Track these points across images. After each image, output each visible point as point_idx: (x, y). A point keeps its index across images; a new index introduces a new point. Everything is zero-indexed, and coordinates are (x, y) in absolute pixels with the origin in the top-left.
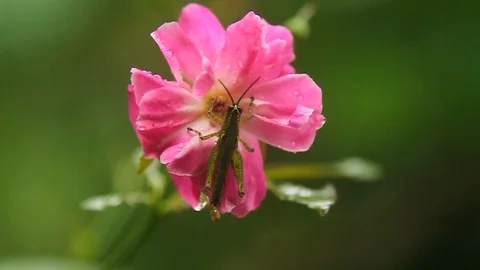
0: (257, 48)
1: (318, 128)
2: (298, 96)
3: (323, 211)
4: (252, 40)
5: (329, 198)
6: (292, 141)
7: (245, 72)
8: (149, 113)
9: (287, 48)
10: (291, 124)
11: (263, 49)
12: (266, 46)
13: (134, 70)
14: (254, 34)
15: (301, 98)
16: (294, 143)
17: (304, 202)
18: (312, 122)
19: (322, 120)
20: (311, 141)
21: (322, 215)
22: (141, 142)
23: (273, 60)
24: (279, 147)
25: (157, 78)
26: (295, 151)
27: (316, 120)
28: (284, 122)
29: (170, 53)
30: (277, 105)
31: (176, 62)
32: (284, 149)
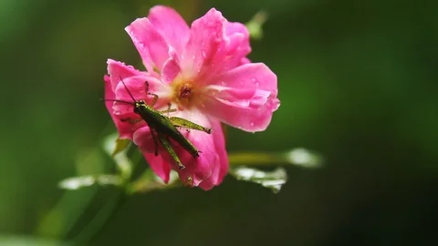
0: (219, 40)
1: (274, 110)
2: (255, 82)
3: (276, 190)
4: (214, 33)
5: (281, 178)
6: (251, 122)
7: (208, 61)
8: (124, 99)
9: (245, 41)
10: (251, 105)
11: (223, 42)
12: (227, 39)
13: (110, 61)
14: (215, 28)
15: (258, 84)
16: (252, 124)
17: (259, 182)
18: (269, 105)
19: (277, 103)
20: (268, 121)
21: (275, 192)
22: (117, 125)
23: (233, 51)
24: (240, 128)
25: (131, 68)
26: (253, 131)
27: (271, 103)
28: (244, 104)
29: (142, 45)
30: (238, 90)
31: (147, 53)
32: (244, 129)
